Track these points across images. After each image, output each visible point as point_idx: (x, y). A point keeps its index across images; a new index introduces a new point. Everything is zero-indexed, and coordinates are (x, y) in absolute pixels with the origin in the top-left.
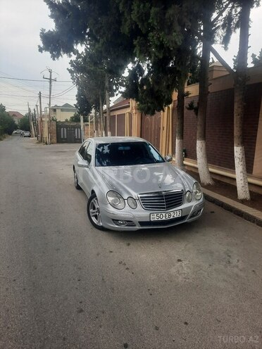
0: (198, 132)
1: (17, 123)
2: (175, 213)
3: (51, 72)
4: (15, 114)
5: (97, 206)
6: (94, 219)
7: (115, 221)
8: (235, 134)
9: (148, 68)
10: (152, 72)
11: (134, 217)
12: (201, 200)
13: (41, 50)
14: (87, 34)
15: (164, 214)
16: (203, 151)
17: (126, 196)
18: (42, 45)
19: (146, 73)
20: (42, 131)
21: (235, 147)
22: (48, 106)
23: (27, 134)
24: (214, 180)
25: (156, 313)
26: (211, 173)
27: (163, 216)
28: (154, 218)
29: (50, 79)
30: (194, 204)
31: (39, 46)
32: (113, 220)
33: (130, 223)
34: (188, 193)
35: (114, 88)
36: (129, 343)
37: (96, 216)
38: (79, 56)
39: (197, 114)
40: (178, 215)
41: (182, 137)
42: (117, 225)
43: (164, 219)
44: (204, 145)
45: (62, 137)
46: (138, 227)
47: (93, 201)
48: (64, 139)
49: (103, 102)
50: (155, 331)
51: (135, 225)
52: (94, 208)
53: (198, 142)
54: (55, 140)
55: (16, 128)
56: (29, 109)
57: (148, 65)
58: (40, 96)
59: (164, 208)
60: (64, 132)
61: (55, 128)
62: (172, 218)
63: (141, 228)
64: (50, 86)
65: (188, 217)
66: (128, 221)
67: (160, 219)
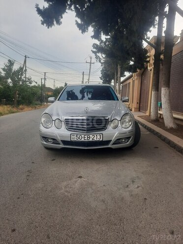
2: (95, 137)
3: (91, 58)
11: (57, 136)
15: (83, 136)
16: (167, 97)
17: (55, 118)
24: (178, 125)
26: (175, 119)
28: (75, 138)
32: (43, 137)
33: (55, 141)
38: (102, 41)
42: (46, 142)
43: (83, 140)
44: (168, 92)
46: (62, 146)
51: (59, 144)
58: (83, 75)
59: (85, 130)
62: (91, 140)
63: (63, 146)
64: (90, 68)
65: (111, 143)
66: (54, 139)
67: (79, 140)
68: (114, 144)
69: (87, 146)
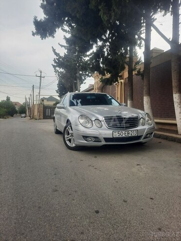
0: (144, 91)
1: (17, 109)
2: (132, 132)
3: (41, 72)
4: (16, 104)
5: (70, 132)
6: (68, 142)
7: (85, 137)
8: (173, 85)
9: (107, 51)
10: (110, 54)
11: (100, 134)
12: (152, 125)
13: (34, 34)
14: (66, 21)
15: (124, 132)
17: (93, 119)
18: (35, 31)
19: (106, 54)
20: (34, 111)
21: (174, 95)
22: (38, 94)
23: (23, 115)
25: (123, 192)
27: (123, 134)
28: (116, 135)
29: (41, 77)
30: (146, 127)
31: (33, 32)
32: (84, 137)
33: (97, 140)
34: (142, 119)
35: (83, 78)
36: (100, 210)
37: (70, 140)
39: (143, 79)
40: (134, 134)
41: (132, 99)
42: (87, 141)
43: (124, 136)
44: (149, 100)
45: (47, 115)
46: (103, 143)
47: (67, 128)
48: (48, 116)
49: (75, 88)
50: (124, 203)
51: (101, 141)
52: (68, 134)
53: (145, 97)
54: (42, 117)
55: (16, 112)
56: (26, 98)
57: (107, 49)
58: (33, 88)
59: (124, 128)
60: (48, 112)
61: (42, 109)
62: (130, 135)
63: (105, 143)
64: (41, 81)
65: (143, 137)
66: (95, 137)
67: (120, 136)
68: (144, 138)
69: (126, 141)
